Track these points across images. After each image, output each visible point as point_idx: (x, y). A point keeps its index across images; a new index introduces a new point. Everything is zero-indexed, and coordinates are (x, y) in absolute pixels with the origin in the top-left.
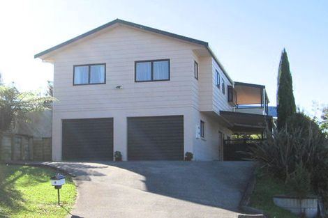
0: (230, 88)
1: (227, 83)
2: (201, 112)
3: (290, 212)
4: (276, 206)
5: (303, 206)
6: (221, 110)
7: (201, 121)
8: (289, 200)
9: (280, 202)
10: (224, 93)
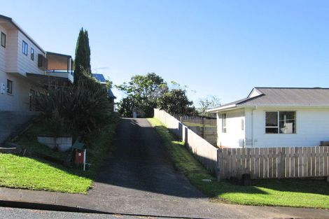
0: (40, 57)
1: (37, 52)
2: (7, 73)
3: (47, 147)
4: (38, 142)
5: (57, 142)
6: (28, 72)
7: (8, 81)
8: (47, 138)
9: (41, 140)
10: (33, 59)
